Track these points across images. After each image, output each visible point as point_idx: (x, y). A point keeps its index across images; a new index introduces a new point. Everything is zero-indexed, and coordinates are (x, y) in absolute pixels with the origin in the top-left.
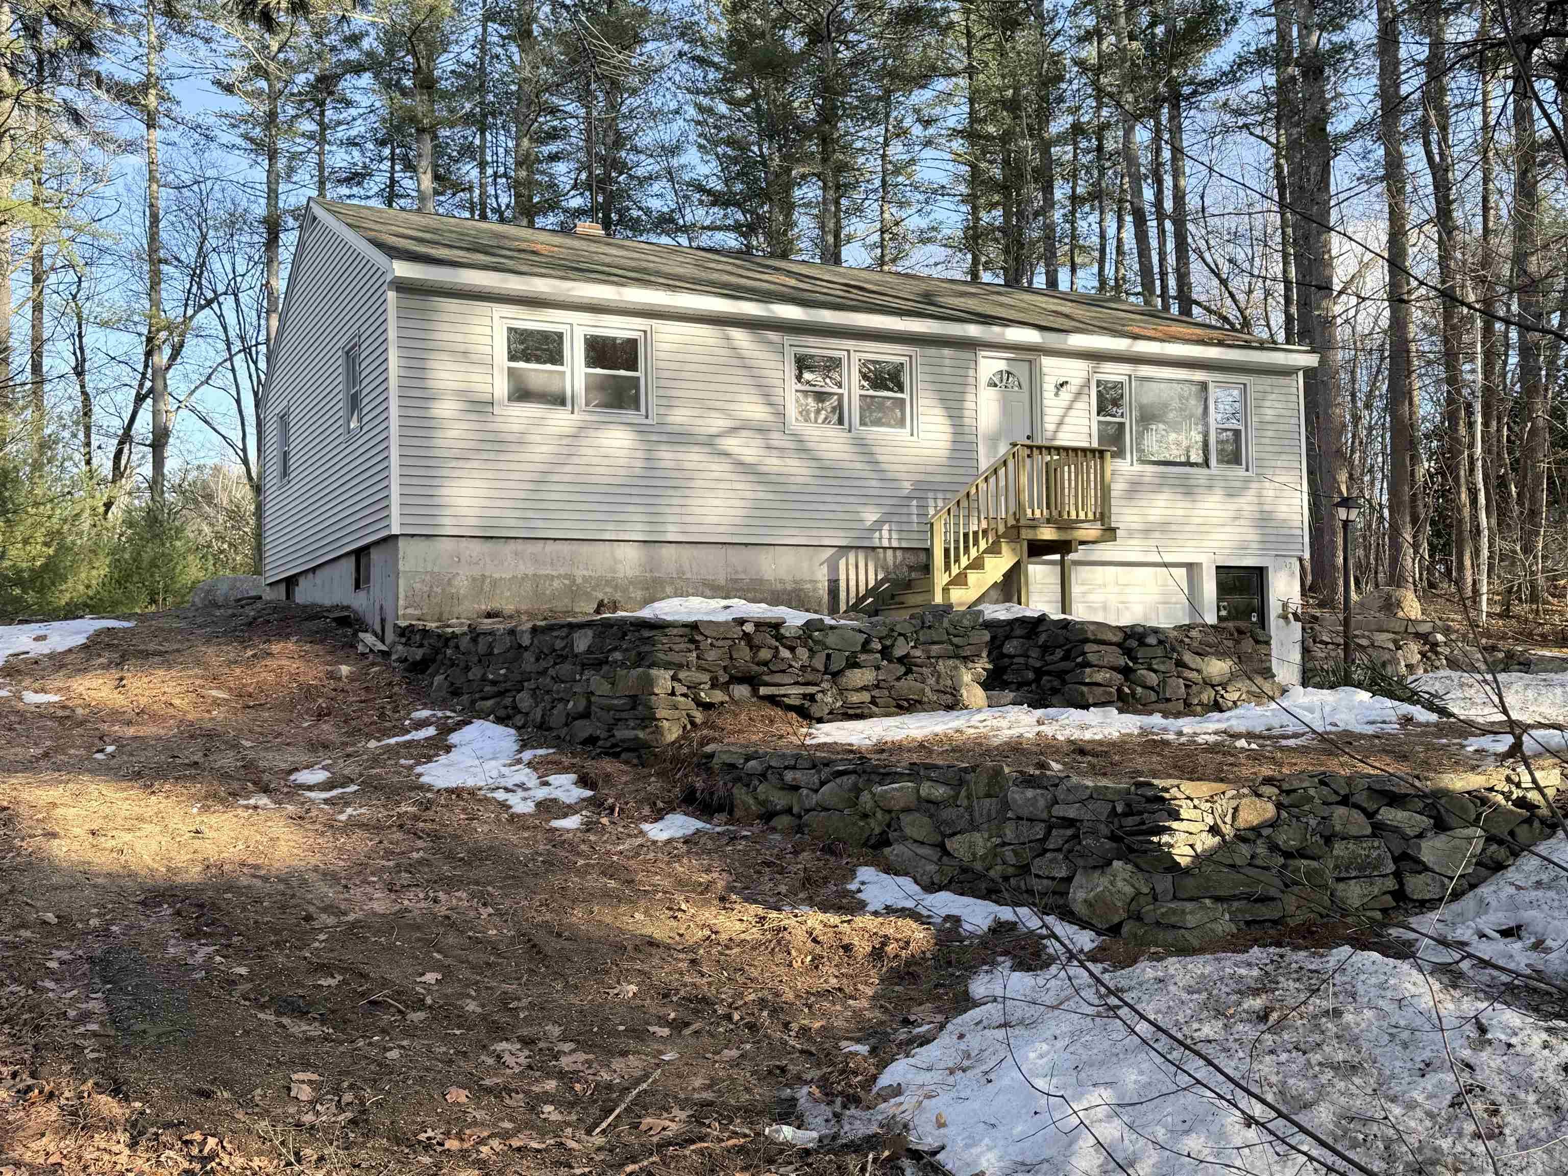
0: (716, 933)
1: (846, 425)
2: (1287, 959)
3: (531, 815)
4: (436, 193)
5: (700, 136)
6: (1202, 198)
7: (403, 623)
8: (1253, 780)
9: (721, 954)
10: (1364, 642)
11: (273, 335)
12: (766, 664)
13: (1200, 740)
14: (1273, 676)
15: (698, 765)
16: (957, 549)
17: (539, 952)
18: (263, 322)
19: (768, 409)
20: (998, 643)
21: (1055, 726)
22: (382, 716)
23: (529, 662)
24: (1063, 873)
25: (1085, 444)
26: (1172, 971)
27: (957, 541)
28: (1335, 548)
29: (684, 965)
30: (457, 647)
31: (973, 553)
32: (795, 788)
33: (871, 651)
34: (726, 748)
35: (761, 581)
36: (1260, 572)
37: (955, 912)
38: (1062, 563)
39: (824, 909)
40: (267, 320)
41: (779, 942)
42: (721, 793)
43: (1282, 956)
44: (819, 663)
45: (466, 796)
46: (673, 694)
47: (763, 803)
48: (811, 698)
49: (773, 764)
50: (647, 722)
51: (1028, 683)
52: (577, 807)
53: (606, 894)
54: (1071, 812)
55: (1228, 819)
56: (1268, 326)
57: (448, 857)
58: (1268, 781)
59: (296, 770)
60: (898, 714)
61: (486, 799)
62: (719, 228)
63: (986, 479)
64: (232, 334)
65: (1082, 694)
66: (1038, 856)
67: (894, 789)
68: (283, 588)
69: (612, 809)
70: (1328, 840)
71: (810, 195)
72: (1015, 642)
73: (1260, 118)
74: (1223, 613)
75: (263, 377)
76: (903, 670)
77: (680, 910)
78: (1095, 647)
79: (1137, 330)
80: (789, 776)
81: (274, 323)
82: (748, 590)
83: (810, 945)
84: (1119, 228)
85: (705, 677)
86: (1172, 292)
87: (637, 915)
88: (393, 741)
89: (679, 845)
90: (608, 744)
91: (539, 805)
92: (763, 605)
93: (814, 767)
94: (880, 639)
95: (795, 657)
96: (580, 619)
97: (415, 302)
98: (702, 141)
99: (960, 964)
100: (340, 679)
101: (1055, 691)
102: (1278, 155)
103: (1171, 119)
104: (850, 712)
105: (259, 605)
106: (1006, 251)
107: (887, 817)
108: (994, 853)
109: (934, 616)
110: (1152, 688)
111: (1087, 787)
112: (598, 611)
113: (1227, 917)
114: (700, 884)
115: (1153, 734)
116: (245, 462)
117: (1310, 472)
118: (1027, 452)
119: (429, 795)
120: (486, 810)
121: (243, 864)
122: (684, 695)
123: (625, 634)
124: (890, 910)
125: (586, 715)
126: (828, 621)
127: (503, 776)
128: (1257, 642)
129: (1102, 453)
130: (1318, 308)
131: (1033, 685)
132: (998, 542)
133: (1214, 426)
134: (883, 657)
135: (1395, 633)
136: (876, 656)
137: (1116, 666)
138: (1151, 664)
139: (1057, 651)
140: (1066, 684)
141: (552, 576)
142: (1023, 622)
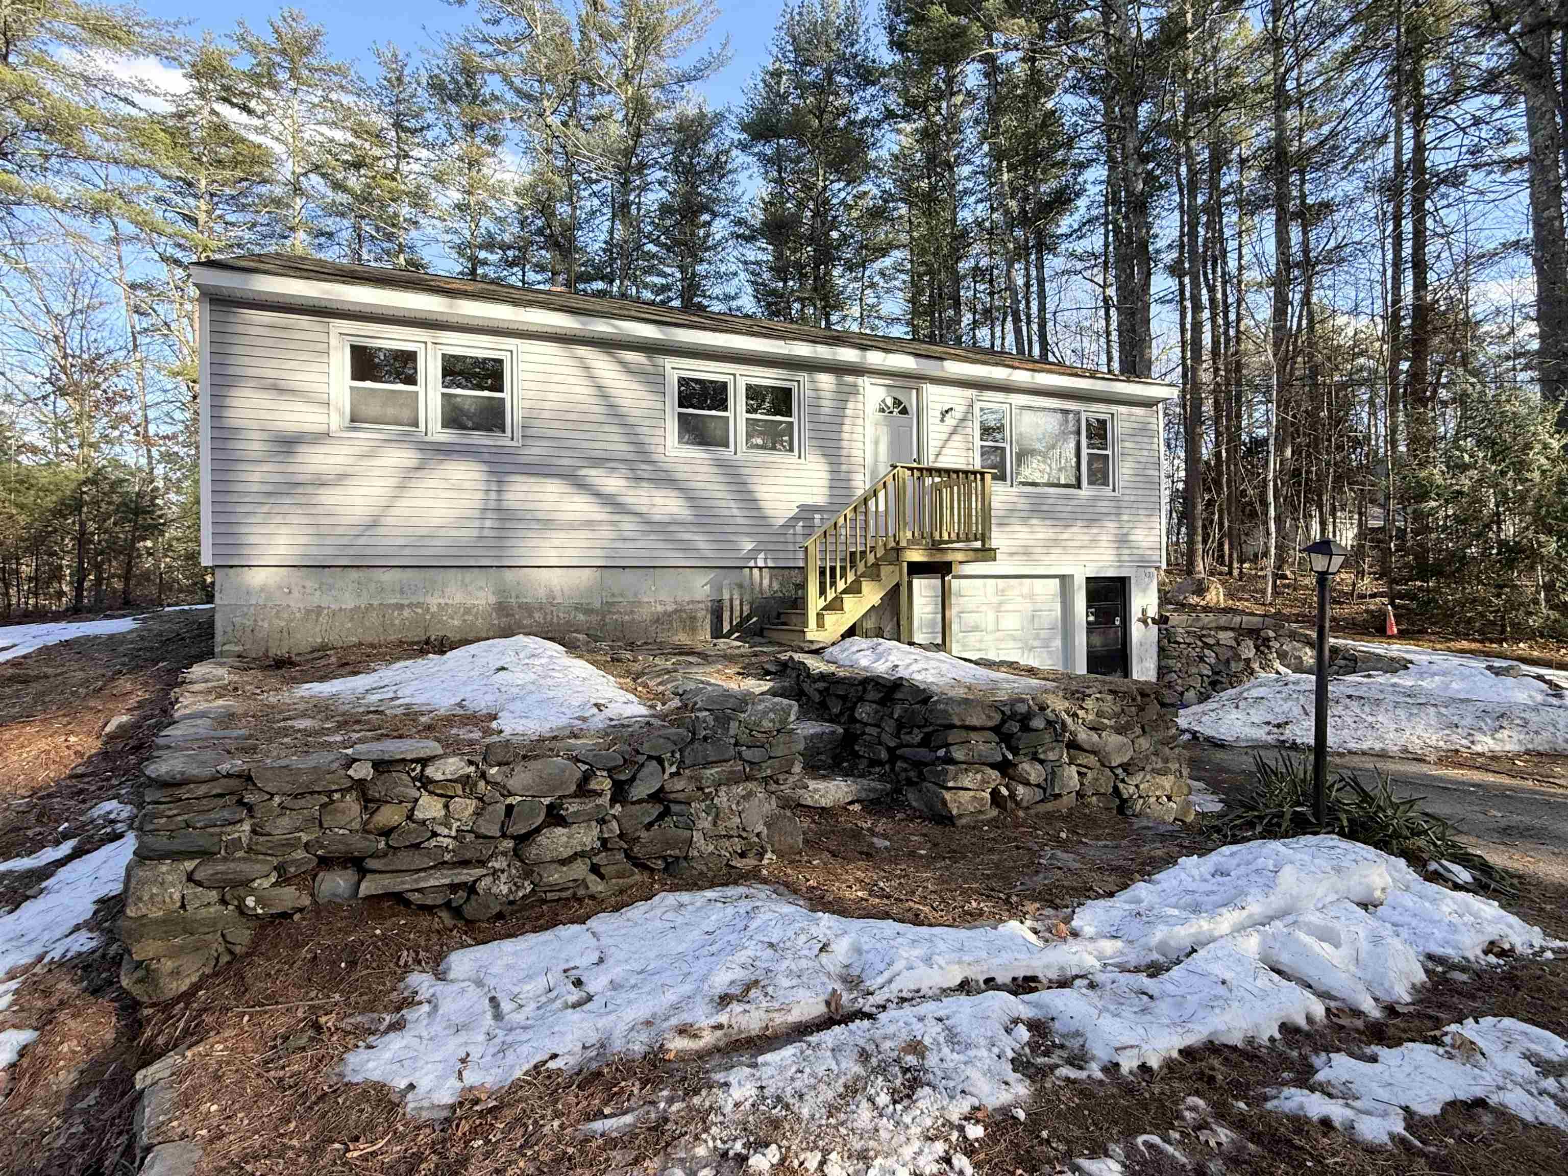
1: (732, 448)
10: (1211, 641)
12: (386, 834)
20: (850, 704)
25: (967, 467)
31: (851, 576)
33: (591, 795)
35: (640, 604)
36: (1124, 582)
44: (492, 822)
48: (469, 888)
51: (881, 763)
65: (944, 803)
72: (868, 707)
74: (1091, 619)
76: (653, 813)
78: (962, 736)
82: (626, 613)
94: (612, 770)
95: (445, 818)
101: (911, 783)
118: (909, 473)
129: (983, 475)
131: (887, 767)
132: (876, 565)
133: (1085, 451)
134: (613, 801)
135: (1232, 629)
136: (599, 801)
137: (990, 760)
138: (1036, 753)
139: (916, 731)
140: (924, 780)
141: (402, 606)
142: (877, 683)
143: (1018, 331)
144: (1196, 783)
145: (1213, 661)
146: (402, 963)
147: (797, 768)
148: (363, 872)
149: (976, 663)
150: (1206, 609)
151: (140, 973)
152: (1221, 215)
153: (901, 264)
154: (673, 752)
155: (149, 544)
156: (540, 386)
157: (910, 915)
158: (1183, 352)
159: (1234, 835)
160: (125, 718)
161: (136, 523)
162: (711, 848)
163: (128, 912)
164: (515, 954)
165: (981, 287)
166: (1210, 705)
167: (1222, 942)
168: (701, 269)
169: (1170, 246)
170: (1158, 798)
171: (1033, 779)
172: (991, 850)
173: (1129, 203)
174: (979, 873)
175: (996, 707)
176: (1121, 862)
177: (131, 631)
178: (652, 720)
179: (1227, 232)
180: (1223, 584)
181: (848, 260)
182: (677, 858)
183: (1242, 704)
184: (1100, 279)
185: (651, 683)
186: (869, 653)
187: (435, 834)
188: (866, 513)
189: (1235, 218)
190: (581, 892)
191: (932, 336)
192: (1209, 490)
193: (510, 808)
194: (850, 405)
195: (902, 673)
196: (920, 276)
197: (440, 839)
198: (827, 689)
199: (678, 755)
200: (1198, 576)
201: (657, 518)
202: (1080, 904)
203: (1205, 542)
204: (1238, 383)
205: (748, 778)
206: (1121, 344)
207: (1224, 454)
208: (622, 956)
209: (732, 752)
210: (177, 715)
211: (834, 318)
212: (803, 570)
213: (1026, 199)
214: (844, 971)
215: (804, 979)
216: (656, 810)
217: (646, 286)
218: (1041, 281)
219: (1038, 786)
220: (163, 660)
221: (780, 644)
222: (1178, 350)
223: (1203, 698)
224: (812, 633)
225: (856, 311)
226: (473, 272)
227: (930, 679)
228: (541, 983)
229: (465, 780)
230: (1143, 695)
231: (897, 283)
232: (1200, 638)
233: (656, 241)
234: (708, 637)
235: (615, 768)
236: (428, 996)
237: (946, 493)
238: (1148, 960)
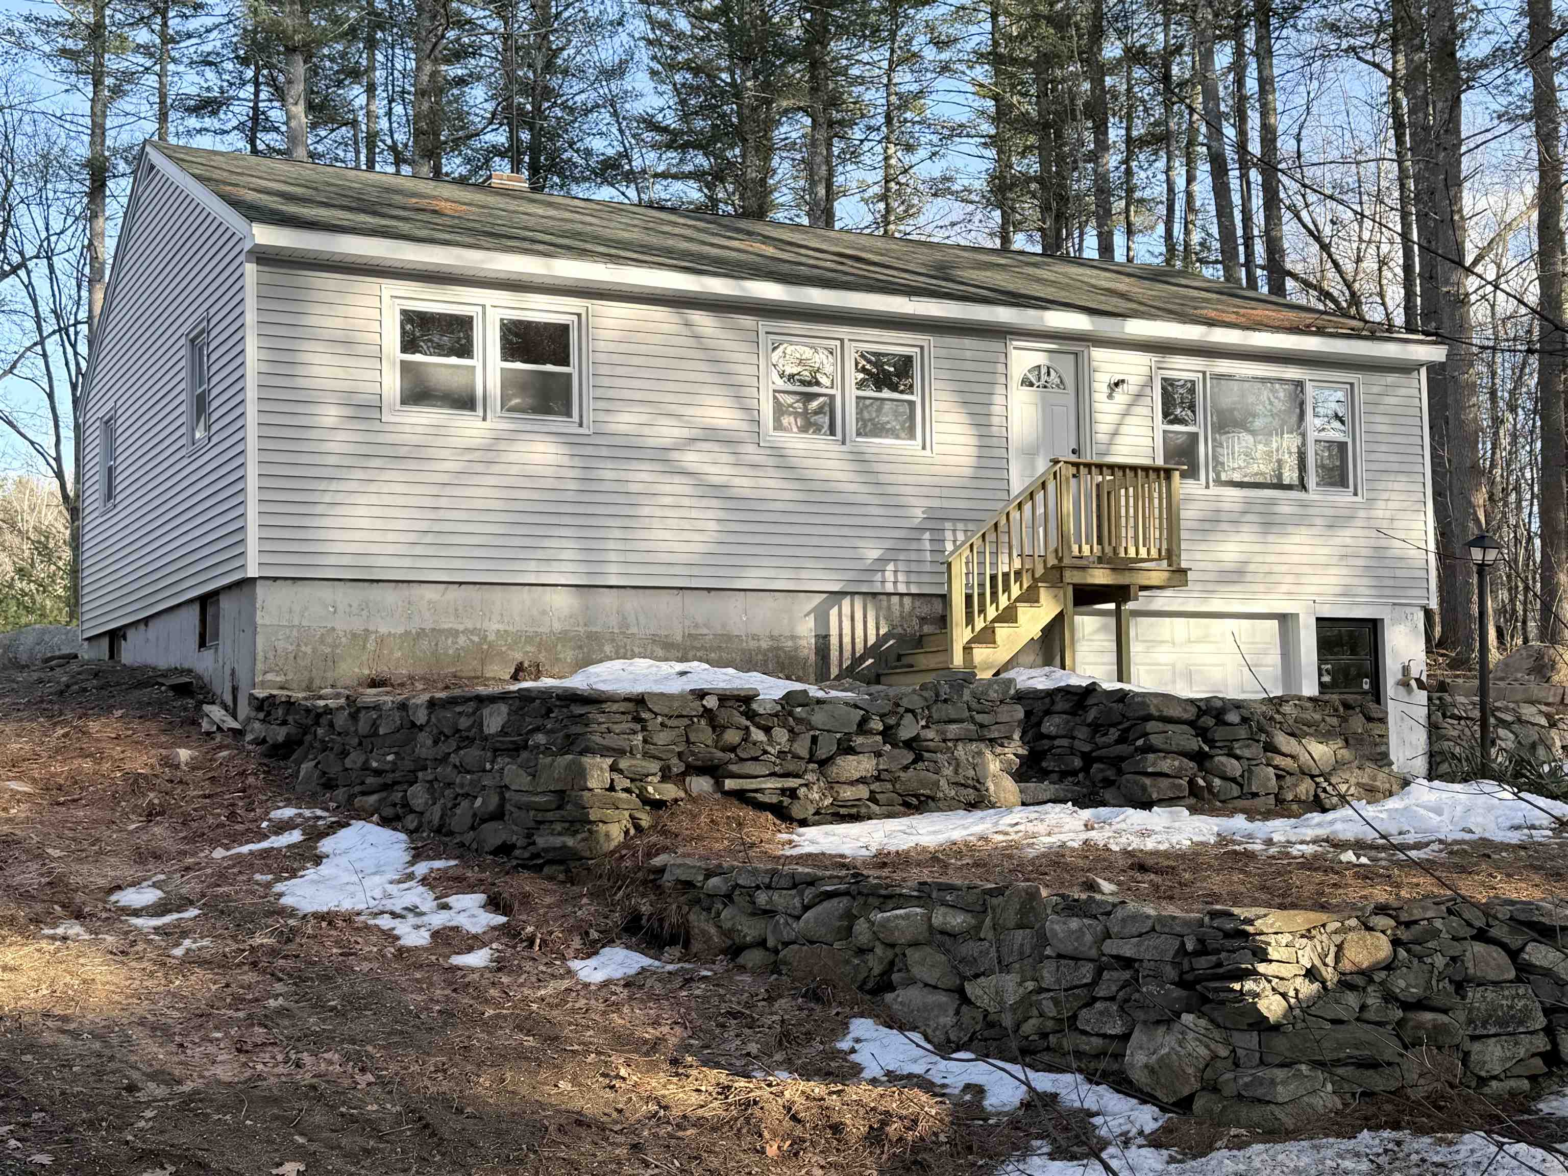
0: (666, 1108)
1: (839, 436)
2: (1405, 1148)
3: (425, 949)
4: (314, 126)
5: (654, 58)
6: (1299, 141)
7: (260, 693)
8: (1362, 909)
9: (671, 1136)
10: (1509, 718)
11: (97, 310)
12: (733, 749)
13: (1295, 851)
14: (1391, 764)
15: (645, 882)
16: (982, 595)
17: (433, 1134)
18: (84, 294)
19: (738, 414)
20: (1034, 719)
21: (1107, 832)
22: (232, 816)
23: (424, 746)
24: (1116, 1029)
25: (1147, 462)
26: (1257, 1164)
27: (982, 585)
28: (1469, 593)
29: (622, 1152)
30: (331, 725)
31: (1003, 601)
32: (769, 913)
33: (870, 732)
34: (679, 861)
35: (729, 638)
36: (1374, 626)
37: (976, 1079)
38: (1118, 613)
39: (806, 1074)
40: (90, 291)
41: (747, 1120)
42: (674, 920)
43: (1399, 1143)
44: (802, 747)
45: (340, 924)
46: (612, 788)
47: (727, 933)
48: (792, 793)
49: (740, 882)
50: (578, 826)
51: (1074, 773)
52: (486, 938)
53: (522, 1055)
54: (1128, 950)
55: (1330, 960)
56: (1383, 304)
57: (313, 1007)
58: (1382, 909)
59: (119, 888)
60: (905, 815)
61: (367, 927)
62: (675, 177)
63: (1020, 506)
64: (45, 309)
65: (1144, 788)
66: (1086, 1005)
67: (897, 917)
68: (105, 643)
69: (531, 941)
70: (1460, 987)
71: (794, 135)
72: (1057, 719)
73: (1370, 40)
74: (1326, 679)
75: (83, 365)
76: (911, 757)
77: (618, 1076)
78: (1160, 726)
79: (1213, 314)
80: (762, 898)
81: (99, 296)
82: (712, 649)
83: (787, 1124)
84: (1190, 179)
85: (654, 766)
86: (1259, 261)
87: (562, 1084)
88: (245, 849)
89: (619, 990)
90: (527, 855)
91: (435, 935)
92: (731, 671)
93: (794, 886)
94: (882, 716)
95: (771, 741)
96: (493, 689)
97: (279, 276)
98: (657, 67)
99: (984, 1152)
100: (177, 767)
101: (1108, 783)
102: (1393, 87)
103: (1258, 41)
104: (843, 811)
105: (74, 667)
106: (1045, 208)
107: (890, 953)
108: (1026, 1002)
109: (951, 686)
110: (1234, 780)
111: (1148, 917)
112: (515, 678)
113: (1329, 1087)
114: (646, 1042)
115: (1234, 842)
116: (59, 475)
117: (1438, 494)
118: (1073, 470)
119: (292, 922)
120: (367, 943)
121: (47, 1015)
122: (627, 790)
123: (550, 711)
124: (892, 1077)
125: (498, 815)
126: (815, 692)
127: (390, 896)
128: (1369, 719)
129: (1168, 473)
130: (1447, 282)
131: (1081, 776)
132: (1035, 587)
133: (1312, 437)
134: (885, 740)
136: (876, 739)
137: (1187, 751)
138: (1232, 749)
139: (1112, 730)
140: (1123, 774)
141: (457, 631)
142: (1067, 693)
154: (924, 709)
162: (953, 793)
171: (1230, 775)
175: (1192, 702)
182: (927, 799)
187: (765, 752)
193: (814, 739)
197: (769, 756)
199: (927, 712)
205: (980, 738)
209: (966, 714)
230: (1347, 706)
232: (1492, 712)
235: (884, 714)
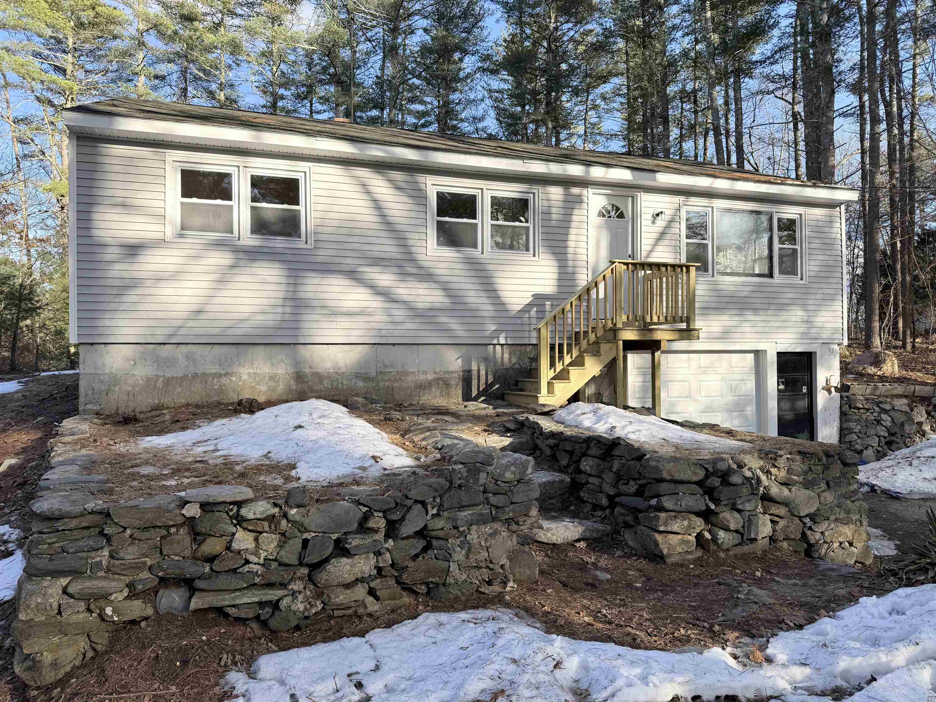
1: (480, 249)
10: (887, 407)
12: (212, 559)
25: (674, 261)
31: (575, 352)
33: (370, 531)
35: (406, 373)
36: (810, 358)
44: (291, 553)
48: (275, 605)
51: (603, 509)
63: (588, 291)
65: (656, 544)
72: (591, 461)
74: (782, 387)
76: (419, 547)
78: (671, 488)
82: (395, 381)
85: (119, 584)
94: (386, 512)
95: (257, 548)
101: (628, 525)
103: (735, 83)
109: (470, 469)
118: (625, 267)
128: (846, 465)
129: (688, 267)
131: (607, 512)
132: (597, 343)
133: (776, 246)
134: (387, 536)
135: (906, 397)
136: (376, 537)
137: (696, 509)
138: (735, 504)
139: (632, 483)
140: (639, 524)
141: (220, 374)
142: (599, 442)
143: (718, 143)
144: (874, 530)
145: (889, 424)
146: (222, 663)
147: (534, 512)
148: (193, 591)
149: (682, 425)
150: (883, 379)
151: (29, 663)
152: (897, 41)
153: (619, 89)
154: (434, 498)
155: (28, 322)
156: (330, 201)
157: (629, 639)
158: (862, 158)
159: (908, 579)
160: (13, 461)
161: (20, 307)
162: (464, 577)
163: (20, 616)
164: (310, 659)
165: (687, 106)
166: (885, 463)
167: (897, 672)
168: (455, 97)
169: (852, 69)
170: (841, 543)
171: (732, 527)
172: (696, 585)
173: (817, 33)
174: (686, 605)
175: (700, 463)
176: (810, 599)
177: (17, 392)
178: (418, 470)
179: (903, 55)
180: (898, 356)
181: (576, 87)
182: (437, 585)
183: (915, 462)
184: (789, 98)
185: (416, 439)
186: (590, 415)
187: (247, 562)
188: (588, 301)
189: (910, 42)
190: (361, 611)
191: (645, 148)
192: (884, 275)
193: (306, 542)
194: (576, 212)
195: (619, 433)
196: (635, 99)
197: (251, 566)
198: (557, 445)
199: (438, 500)
200: (875, 350)
201: (421, 305)
202: (774, 635)
203: (881, 320)
204: (912, 183)
205: (494, 519)
206: (808, 153)
207: (899, 245)
208: (394, 665)
209: (481, 497)
210: (54, 461)
211: (562, 136)
212: (536, 346)
213: (726, 31)
214: (574, 685)
215: (542, 690)
216: (421, 544)
217: (410, 112)
218: (738, 100)
219: (737, 531)
220: (41, 415)
221: (518, 407)
222: (858, 157)
223: (880, 456)
224: (544, 398)
225: (580, 130)
226: (274, 105)
227: (643, 439)
228: (330, 685)
229: (271, 519)
230: (828, 455)
231: (615, 105)
232: (878, 404)
233: (419, 77)
234: (460, 399)
235: (389, 510)
236: (243, 691)
237: (656, 282)
238: (833, 685)
